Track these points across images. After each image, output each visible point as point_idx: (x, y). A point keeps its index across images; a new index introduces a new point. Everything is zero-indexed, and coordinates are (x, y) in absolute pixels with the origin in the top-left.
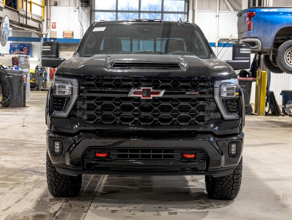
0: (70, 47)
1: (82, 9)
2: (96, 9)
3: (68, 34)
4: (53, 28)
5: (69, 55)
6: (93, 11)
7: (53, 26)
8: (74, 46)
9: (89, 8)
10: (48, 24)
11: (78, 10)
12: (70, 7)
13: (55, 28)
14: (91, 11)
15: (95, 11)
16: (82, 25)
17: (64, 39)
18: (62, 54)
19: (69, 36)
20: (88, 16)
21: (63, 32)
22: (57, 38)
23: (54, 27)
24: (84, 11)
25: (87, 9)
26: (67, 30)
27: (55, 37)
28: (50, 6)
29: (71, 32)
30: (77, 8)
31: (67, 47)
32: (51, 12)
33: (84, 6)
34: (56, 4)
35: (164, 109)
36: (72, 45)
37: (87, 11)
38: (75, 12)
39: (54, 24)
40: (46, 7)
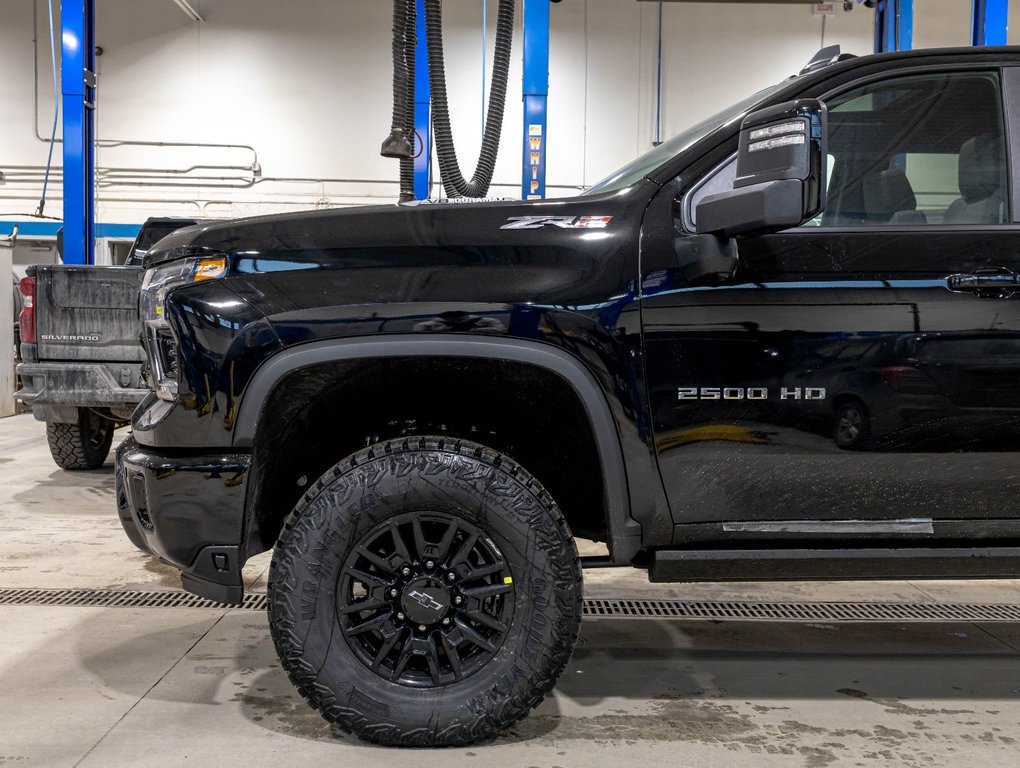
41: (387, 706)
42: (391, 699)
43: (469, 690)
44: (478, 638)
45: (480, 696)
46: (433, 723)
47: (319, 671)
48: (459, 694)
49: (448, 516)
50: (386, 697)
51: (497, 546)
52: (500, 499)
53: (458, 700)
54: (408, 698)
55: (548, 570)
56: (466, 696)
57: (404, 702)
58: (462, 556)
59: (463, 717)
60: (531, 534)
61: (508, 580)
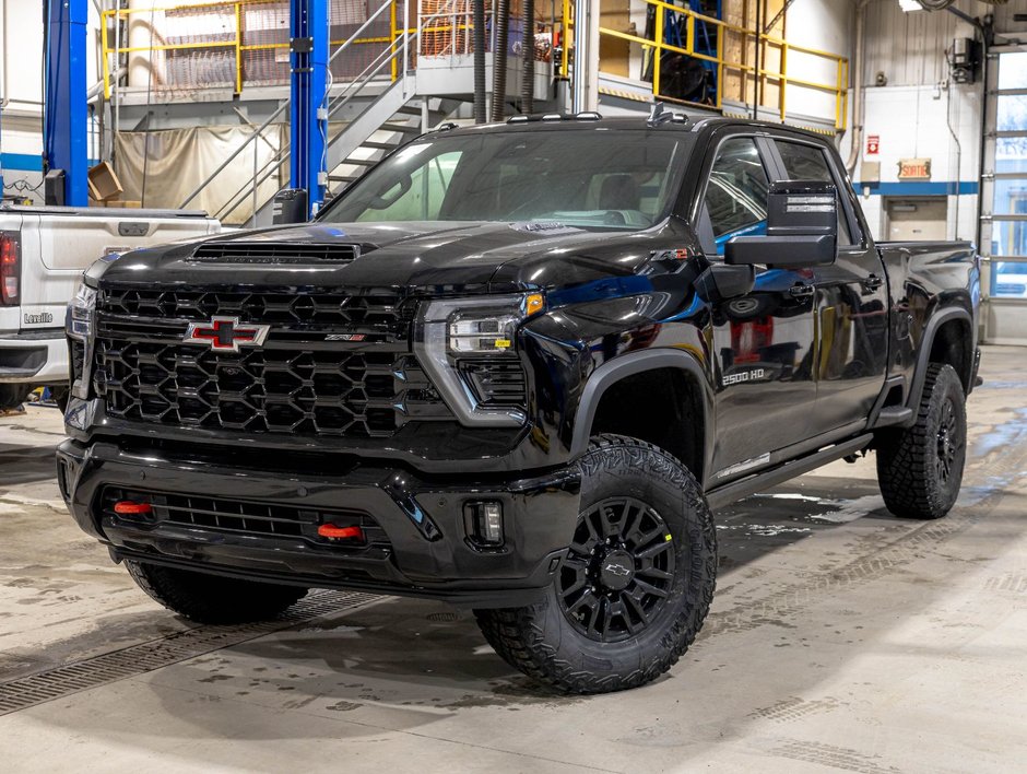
0: (922, 209)
1: (959, 88)
2: (1001, 86)
3: (913, 169)
4: (870, 152)
5: (919, 231)
6: (992, 93)
7: (870, 145)
8: (936, 204)
9: (980, 85)
10: (856, 141)
11: (947, 93)
12: (922, 87)
13: (876, 152)
14: (985, 95)
15: (997, 92)
16: (957, 140)
17: (903, 184)
18: (896, 230)
19: (918, 175)
20: (975, 110)
21: (900, 164)
22: (882, 181)
23: (873, 148)
24: (966, 96)
25: (975, 91)
26: (913, 157)
27: (875, 179)
28: (863, 87)
29: (923, 163)
30: (944, 89)
31: (913, 208)
32: (867, 105)
33: (963, 80)
34: (881, 81)
35: (277, 382)
36: (927, 202)
37: (974, 94)
38: (938, 101)
39: (874, 142)
40: (850, 91)
41: (609, 661)
42: (609, 655)
43: (658, 631)
44: (654, 590)
45: (667, 634)
46: (642, 665)
47: (558, 649)
48: (651, 637)
49: (623, 498)
50: (606, 655)
51: (659, 513)
52: (661, 475)
53: (652, 641)
54: (619, 651)
55: (699, 522)
56: (658, 636)
57: (619, 654)
58: (635, 526)
59: (660, 653)
60: (684, 497)
61: (669, 537)
